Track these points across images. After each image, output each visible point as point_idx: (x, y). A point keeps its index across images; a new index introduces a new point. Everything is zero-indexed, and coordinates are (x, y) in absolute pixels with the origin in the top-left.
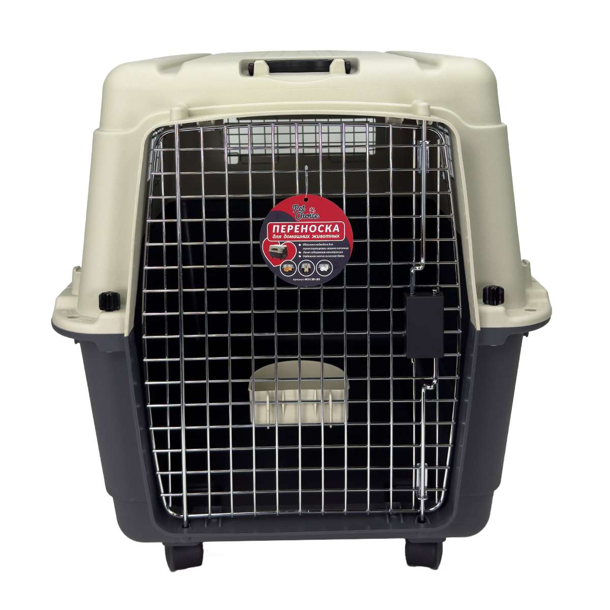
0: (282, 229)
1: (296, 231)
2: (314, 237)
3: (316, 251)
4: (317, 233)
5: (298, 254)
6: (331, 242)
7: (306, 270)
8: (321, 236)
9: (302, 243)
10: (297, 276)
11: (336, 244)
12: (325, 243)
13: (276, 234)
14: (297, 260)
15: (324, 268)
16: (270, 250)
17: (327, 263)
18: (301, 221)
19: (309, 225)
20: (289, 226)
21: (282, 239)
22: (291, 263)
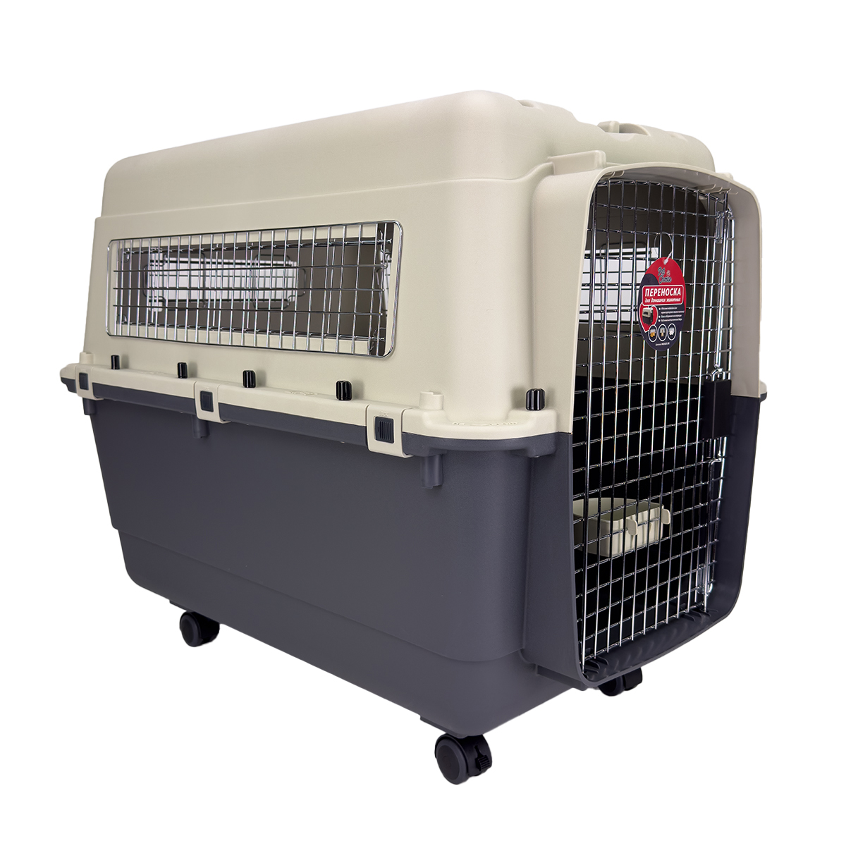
0: (651, 292)
1: (659, 295)
2: (668, 300)
3: (668, 314)
4: (669, 297)
5: (659, 319)
6: (676, 306)
7: (662, 335)
8: (671, 300)
9: (661, 307)
10: (658, 341)
11: (680, 308)
12: (673, 306)
13: (648, 298)
14: (658, 324)
15: (672, 332)
16: (643, 315)
17: (672, 326)
18: (663, 284)
19: (666, 288)
20: (656, 289)
21: (650, 303)
22: (653, 328)
